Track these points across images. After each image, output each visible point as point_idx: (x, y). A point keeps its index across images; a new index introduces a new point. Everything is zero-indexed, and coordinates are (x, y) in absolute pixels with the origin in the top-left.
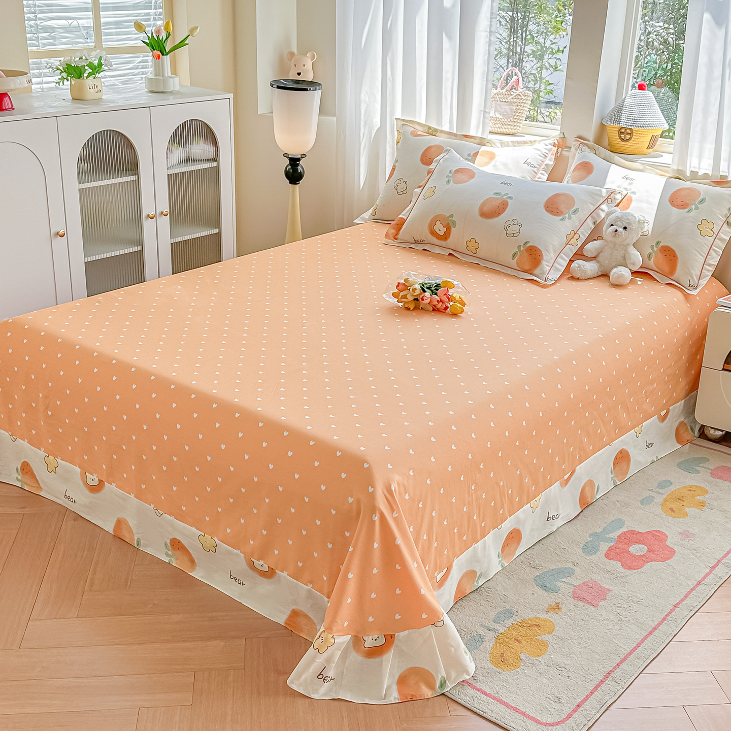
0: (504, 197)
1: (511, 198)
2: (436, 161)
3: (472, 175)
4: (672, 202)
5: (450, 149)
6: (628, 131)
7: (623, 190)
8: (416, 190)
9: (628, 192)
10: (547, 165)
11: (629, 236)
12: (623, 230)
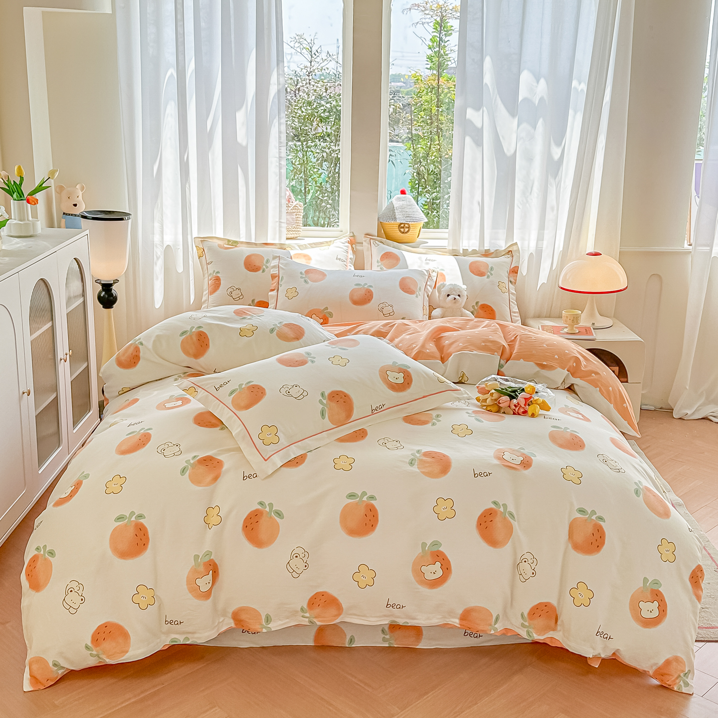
0: (366, 286)
1: (371, 286)
2: (274, 267)
3: (322, 274)
4: (473, 272)
5: (278, 255)
6: (406, 225)
7: (434, 269)
8: (270, 293)
9: (438, 270)
10: (350, 258)
11: (462, 301)
12: (458, 297)
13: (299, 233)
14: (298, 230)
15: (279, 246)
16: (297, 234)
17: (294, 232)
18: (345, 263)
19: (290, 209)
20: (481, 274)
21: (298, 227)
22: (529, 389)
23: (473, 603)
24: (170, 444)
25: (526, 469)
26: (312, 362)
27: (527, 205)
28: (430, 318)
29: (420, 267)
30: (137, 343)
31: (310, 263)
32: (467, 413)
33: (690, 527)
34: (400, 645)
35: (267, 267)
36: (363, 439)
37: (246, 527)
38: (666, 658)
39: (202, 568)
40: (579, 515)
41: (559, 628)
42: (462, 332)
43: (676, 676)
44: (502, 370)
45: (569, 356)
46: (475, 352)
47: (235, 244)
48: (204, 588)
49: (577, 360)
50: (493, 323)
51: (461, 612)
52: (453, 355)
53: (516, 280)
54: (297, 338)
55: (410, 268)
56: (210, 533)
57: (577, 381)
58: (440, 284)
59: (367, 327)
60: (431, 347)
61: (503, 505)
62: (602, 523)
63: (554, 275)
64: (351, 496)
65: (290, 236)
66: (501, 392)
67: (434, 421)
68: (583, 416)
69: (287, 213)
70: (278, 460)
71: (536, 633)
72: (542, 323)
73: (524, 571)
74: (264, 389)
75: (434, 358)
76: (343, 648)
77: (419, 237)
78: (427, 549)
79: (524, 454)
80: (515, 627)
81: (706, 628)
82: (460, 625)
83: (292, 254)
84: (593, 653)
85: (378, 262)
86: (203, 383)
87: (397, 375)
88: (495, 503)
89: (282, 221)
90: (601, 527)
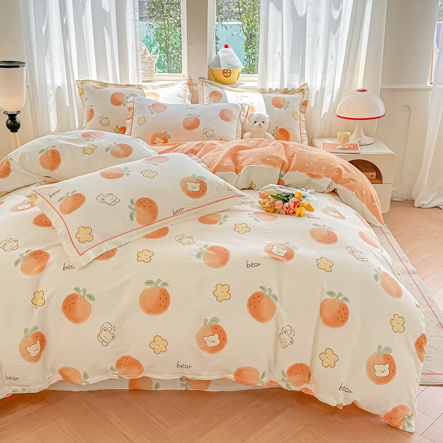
0: (195, 116)
1: (199, 116)
2: (130, 102)
3: (164, 107)
4: (274, 105)
5: (134, 93)
6: (228, 71)
7: (247, 103)
8: (127, 121)
9: (250, 104)
10: (188, 96)
11: (266, 126)
12: (262, 123)
13: (153, 77)
14: (152, 75)
15: (137, 87)
16: (151, 78)
17: (149, 77)
18: (184, 99)
19: (146, 59)
20: (280, 106)
21: (152, 73)
22: (297, 195)
23: (244, 363)
24: (11, 241)
25: (289, 260)
26: (128, 175)
27: (315, 54)
28: (242, 138)
29: (236, 101)
30: (8, 158)
31: (158, 100)
32: (249, 214)
33: (418, 304)
34: (194, 388)
35: (127, 102)
36: (165, 236)
37: (65, 307)
38: (394, 407)
39: (30, 339)
40: (328, 297)
41: (311, 382)
42: (255, 150)
43: (401, 419)
44: (282, 179)
45: (333, 168)
46: (261, 166)
47: (105, 86)
48: (34, 354)
49: (339, 171)
50: (278, 143)
51: (235, 370)
52: (244, 167)
53: (305, 111)
54: (126, 155)
55: (229, 102)
56: (37, 311)
57: (338, 187)
58: (250, 113)
59: (184, 146)
60: (229, 162)
61: (268, 289)
62: (346, 303)
63: (333, 107)
64: (149, 283)
65: (146, 80)
66: (276, 198)
67: (222, 220)
68: (340, 214)
69: (142, 62)
70: (92, 255)
71: (293, 386)
72: (323, 141)
73: (284, 340)
74: (84, 197)
75: (230, 170)
76: (151, 391)
77: (238, 80)
78: (208, 323)
79: (288, 248)
80: (278, 381)
81: (427, 374)
82: (235, 379)
83: (145, 93)
84: (337, 402)
85: (207, 98)
86: (42, 191)
87: (194, 185)
88: (262, 288)
89: (139, 68)
90: (345, 306)
